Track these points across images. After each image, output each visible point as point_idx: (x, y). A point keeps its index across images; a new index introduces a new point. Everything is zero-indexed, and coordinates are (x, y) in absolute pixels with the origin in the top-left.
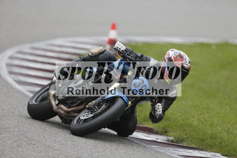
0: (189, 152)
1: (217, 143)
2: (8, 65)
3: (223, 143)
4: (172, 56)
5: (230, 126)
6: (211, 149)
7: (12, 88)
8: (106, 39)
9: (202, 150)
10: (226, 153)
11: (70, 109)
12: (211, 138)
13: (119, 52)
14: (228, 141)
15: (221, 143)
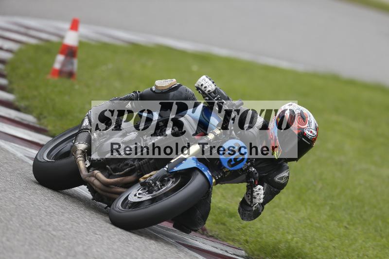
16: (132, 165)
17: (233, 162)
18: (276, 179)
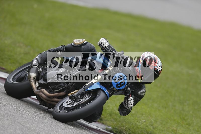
11: (52, 95)
13: (103, 47)
16: (63, 87)
17: (119, 85)
18: (139, 93)
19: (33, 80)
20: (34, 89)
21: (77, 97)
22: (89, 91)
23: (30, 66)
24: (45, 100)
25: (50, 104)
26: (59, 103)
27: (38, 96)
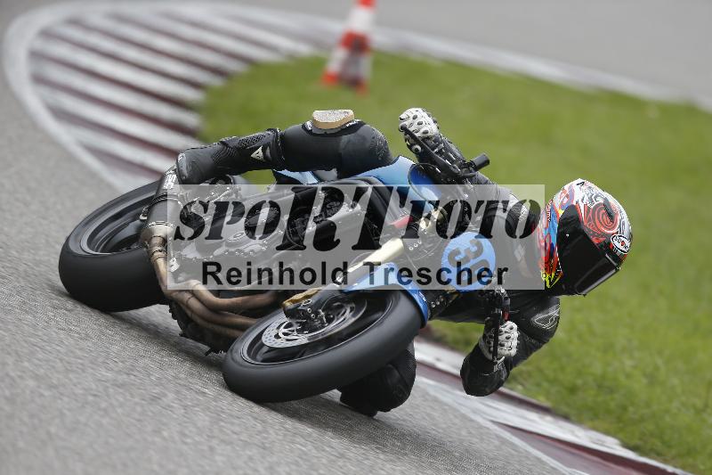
0: (526, 418)
1: (612, 405)
2: (36, 56)
3: (631, 409)
4: (580, 202)
5: (660, 362)
6: (592, 420)
7: (34, 126)
8: (338, 28)
9: (566, 418)
10: (636, 442)
12: (600, 387)
14: (648, 405)
15: (624, 408)
19: (160, 248)
20: (161, 279)
21: (312, 313)
22: (357, 292)
23: (152, 197)
24: (199, 321)
25: (217, 336)
26: (248, 331)
27: (176, 304)
